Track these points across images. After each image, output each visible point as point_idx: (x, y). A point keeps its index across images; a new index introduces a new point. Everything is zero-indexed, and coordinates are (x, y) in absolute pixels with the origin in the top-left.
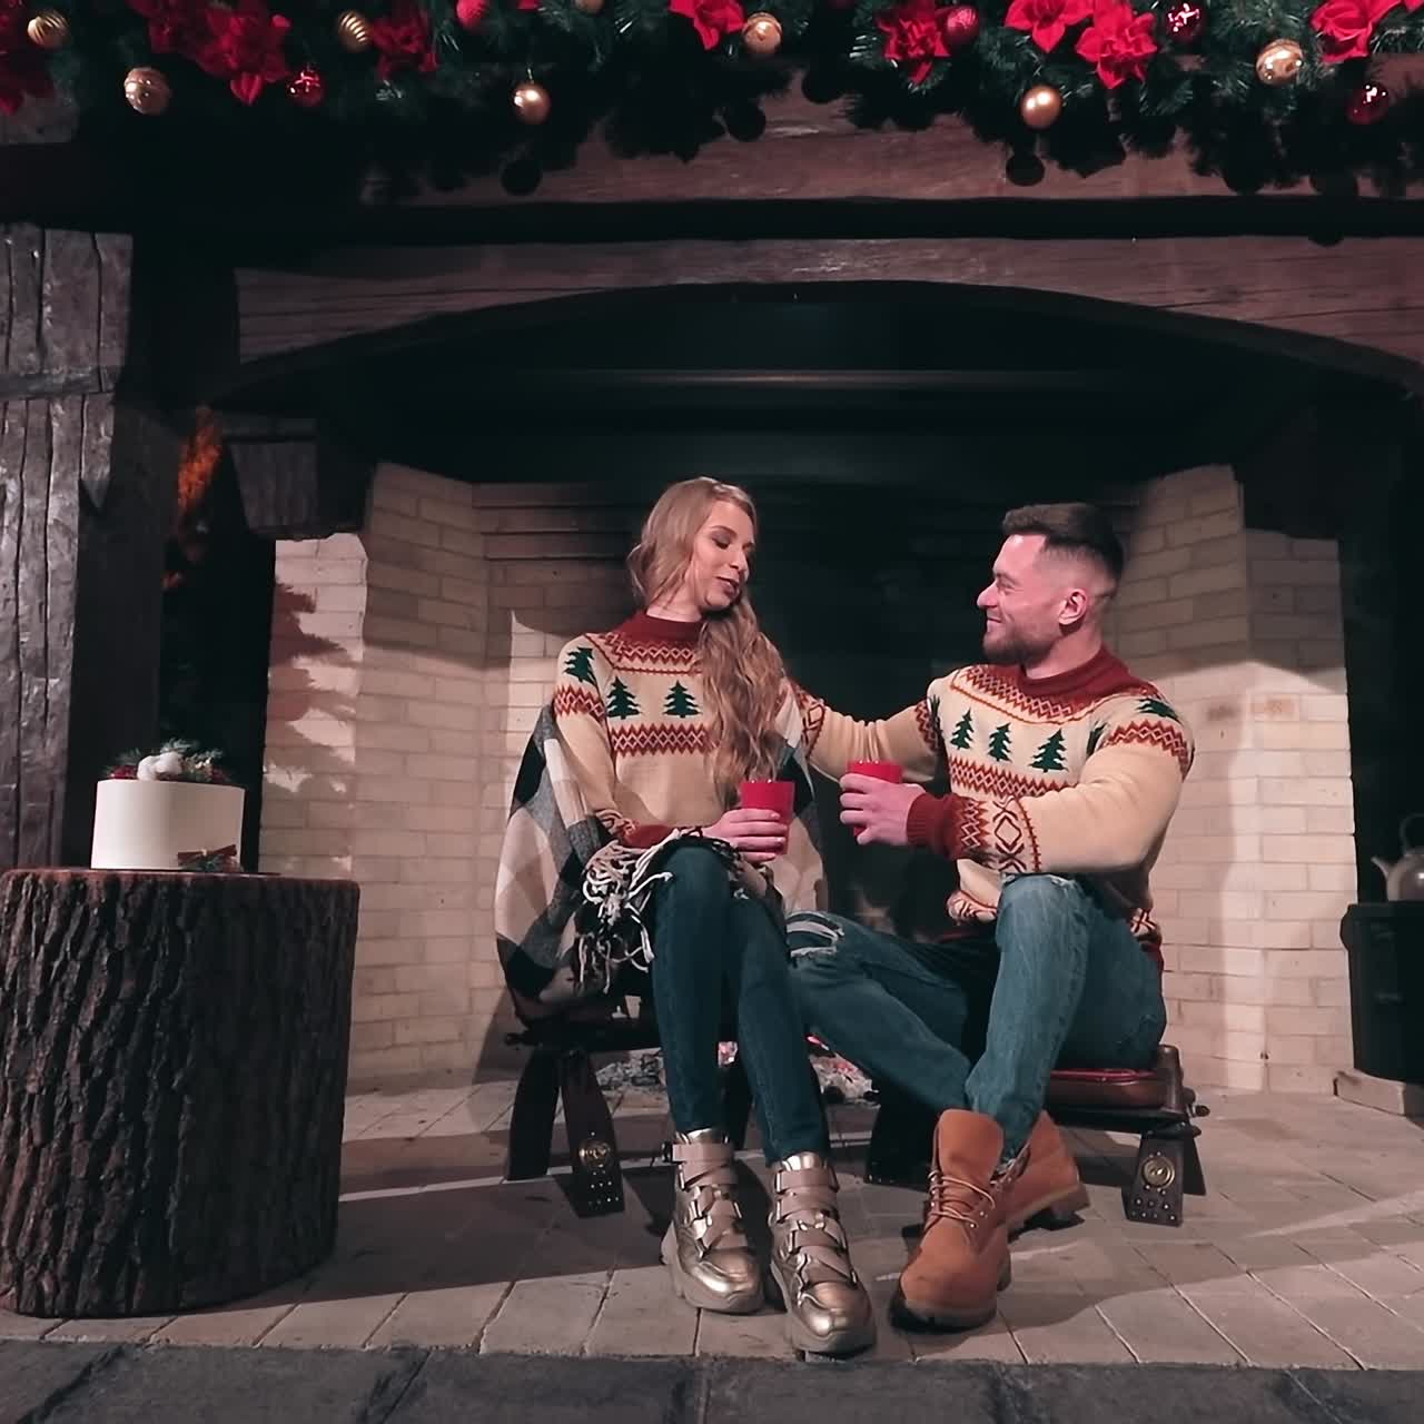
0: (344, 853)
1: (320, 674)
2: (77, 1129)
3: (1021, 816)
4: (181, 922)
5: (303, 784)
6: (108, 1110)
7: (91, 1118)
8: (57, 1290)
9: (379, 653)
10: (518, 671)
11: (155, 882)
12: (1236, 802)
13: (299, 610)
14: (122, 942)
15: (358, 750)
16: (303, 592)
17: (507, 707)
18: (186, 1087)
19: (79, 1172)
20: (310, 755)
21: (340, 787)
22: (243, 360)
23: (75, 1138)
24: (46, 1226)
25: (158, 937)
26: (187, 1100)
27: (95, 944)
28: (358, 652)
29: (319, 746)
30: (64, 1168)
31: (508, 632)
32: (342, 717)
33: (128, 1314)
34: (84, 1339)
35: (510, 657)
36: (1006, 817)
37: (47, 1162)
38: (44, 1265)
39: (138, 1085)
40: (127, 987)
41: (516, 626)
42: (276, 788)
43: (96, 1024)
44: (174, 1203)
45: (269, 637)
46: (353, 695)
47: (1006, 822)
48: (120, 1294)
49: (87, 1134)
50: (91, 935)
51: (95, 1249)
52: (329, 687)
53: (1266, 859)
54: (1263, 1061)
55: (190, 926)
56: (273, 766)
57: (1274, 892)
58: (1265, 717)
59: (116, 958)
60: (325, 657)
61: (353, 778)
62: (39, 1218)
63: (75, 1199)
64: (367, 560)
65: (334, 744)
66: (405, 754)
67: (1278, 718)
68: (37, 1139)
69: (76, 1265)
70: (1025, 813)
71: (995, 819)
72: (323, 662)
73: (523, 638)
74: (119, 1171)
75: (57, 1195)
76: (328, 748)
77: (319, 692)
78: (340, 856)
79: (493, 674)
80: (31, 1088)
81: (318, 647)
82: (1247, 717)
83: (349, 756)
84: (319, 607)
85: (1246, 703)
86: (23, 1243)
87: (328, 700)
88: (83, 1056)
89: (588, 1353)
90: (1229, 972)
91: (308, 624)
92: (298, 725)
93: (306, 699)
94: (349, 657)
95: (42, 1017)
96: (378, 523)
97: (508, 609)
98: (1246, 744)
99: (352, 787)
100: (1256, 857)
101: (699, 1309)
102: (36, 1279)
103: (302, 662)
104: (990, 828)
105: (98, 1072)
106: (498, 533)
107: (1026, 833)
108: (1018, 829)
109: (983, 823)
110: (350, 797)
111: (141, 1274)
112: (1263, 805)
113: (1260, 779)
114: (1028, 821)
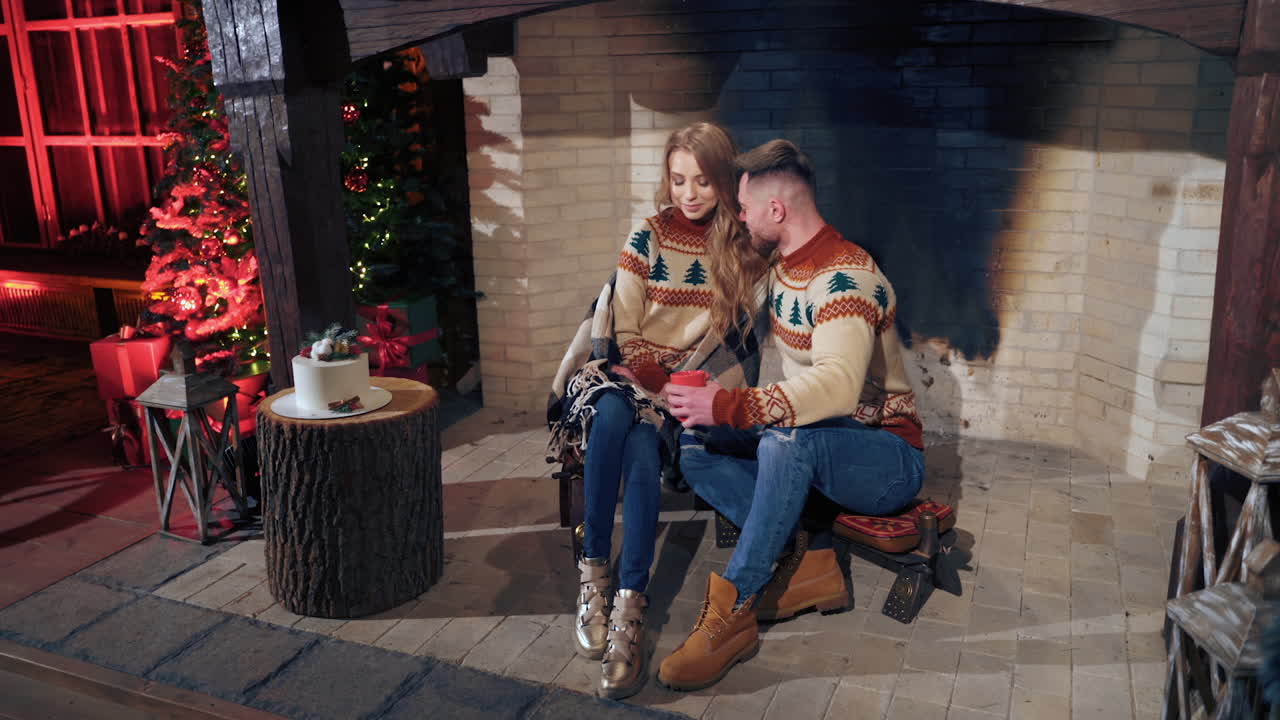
0: (523, 276)
1: (499, 158)
2: (296, 539)
3: (783, 400)
4: (326, 448)
5: (495, 231)
6: (307, 533)
7: (301, 534)
8: (299, 605)
9: (533, 141)
10: (637, 139)
11: (312, 430)
12: (1161, 265)
13: (481, 113)
14: (301, 457)
15: (526, 210)
16: (482, 100)
17: (630, 164)
18: (340, 523)
19: (300, 559)
20: (497, 212)
21: (517, 234)
22: (353, 60)
23: (296, 543)
24: (290, 577)
25: (317, 455)
26: (341, 530)
27: (291, 458)
28: (519, 143)
29: (502, 207)
30: (294, 554)
31: (628, 110)
32: (514, 188)
33: (329, 618)
34: (308, 630)
35: (630, 129)
36: (774, 403)
37: (288, 552)
38: (293, 593)
39: (318, 522)
40: (307, 478)
41: (634, 106)
42: (481, 234)
43: (297, 494)
44: (340, 575)
45: (464, 133)
46: (519, 173)
47: (775, 406)
48: (324, 610)
49: (300, 542)
50: (288, 453)
51: (310, 591)
52: (503, 167)
53: (1176, 314)
54: (1150, 461)
55: (330, 450)
56: (476, 219)
57: (1178, 340)
58: (1194, 200)
59: (300, 465)
60: (499, 146)
61: (524, 228)
62: (288, 575)
63: (300, 568)
64: (519, 77)
65: (511, 205)
66: (559, 207)
67: (1207, 201)
68: (282, 541)
69: (304, 596)
70: (785, 398)
71: (768, 404)
72: (499, 150)
73: (640, 116)
74: (315, 559)
75: (293, 565)
76: (507, 208)
77: (499, 171)
78: (521, 278)
79: (620, 141)
80: (277, 517)
81: (495, 140)
82: (1179, 198)
83: (520, 213)
84: (493, 111)
85: (1181, 185)
86: (284, 583)
87: (504, 176)
88: (294, 508)
89: (506, 674)
90: (1141, 392)
91: (488, 124)
92: (489, 193)
93: (493, 175)
94: (514, 145)
95: (276, 486)
96: (523, 47)
97: (627, 93)
98: (1175, 221)
99: (523, 233)
100: (1168, 312)
101: (577, 653)
102: (291, 598)
103: (486, 150)
104: (765, 410)
105: (300, 516)
106: (615, 36)
107: (788, 411)
108: (783, 409)
109: (760, 408)
110: (523, 241)
111: (331, 603)
112: (1181, 272)
113: (1181, 252)
114: (788, 402)
